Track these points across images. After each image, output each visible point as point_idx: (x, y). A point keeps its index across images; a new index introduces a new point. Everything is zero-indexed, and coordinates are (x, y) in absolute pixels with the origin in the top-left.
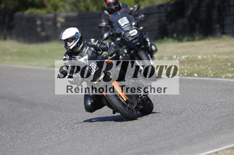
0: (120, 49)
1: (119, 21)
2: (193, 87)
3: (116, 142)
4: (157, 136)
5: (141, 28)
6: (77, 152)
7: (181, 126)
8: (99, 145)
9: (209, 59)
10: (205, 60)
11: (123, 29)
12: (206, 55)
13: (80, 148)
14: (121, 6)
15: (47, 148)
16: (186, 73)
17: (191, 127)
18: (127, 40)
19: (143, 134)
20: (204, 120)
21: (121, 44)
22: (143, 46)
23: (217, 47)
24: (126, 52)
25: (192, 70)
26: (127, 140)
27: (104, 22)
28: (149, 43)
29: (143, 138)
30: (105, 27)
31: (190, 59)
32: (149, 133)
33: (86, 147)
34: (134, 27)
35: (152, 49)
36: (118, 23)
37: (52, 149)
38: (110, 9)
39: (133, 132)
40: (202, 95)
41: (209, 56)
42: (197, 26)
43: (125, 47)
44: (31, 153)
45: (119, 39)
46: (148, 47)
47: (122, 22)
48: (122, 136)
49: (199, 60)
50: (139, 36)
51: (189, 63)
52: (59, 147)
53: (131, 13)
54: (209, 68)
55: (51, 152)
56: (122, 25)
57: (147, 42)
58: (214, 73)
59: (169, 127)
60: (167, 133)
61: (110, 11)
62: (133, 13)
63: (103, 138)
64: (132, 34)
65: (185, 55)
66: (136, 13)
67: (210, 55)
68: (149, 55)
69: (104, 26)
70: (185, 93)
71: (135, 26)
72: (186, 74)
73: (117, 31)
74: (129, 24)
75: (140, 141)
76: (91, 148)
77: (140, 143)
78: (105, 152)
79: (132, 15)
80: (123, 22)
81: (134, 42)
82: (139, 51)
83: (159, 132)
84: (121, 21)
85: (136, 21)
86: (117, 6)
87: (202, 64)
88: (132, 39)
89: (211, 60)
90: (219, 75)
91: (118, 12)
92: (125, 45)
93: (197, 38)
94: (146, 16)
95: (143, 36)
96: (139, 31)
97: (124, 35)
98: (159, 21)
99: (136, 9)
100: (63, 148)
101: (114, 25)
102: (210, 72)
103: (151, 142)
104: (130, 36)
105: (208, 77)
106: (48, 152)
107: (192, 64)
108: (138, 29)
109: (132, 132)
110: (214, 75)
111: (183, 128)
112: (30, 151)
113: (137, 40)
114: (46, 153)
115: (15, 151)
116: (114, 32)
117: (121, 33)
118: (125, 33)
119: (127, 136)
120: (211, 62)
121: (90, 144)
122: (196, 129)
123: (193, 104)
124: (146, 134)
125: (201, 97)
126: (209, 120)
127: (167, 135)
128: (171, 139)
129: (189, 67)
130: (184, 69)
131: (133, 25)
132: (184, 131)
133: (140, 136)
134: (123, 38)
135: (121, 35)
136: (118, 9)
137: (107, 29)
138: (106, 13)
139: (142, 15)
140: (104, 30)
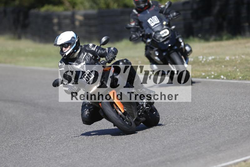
1: (149, 21)
2: (221, 90)
3: (138, 149)
4: (182, 144)
5: (173, 27)
6: (96, 160)
8: (119, 152)
9: (238, 60)
10: (233, 61)
11: (153, 29)
12: (235, 55)
13: (99, 156)
14: (151, 4)
15: (64, 156)
17: (218, 134)
18: (158, 42)
19: (166, 141)
20: (232, 126)
21: (151, 46)
22: (176, 48)
23: (246, 47)
24: (157, 54)
25: (220, 72)
26: (150, 147)
27: (133, 22)
28: (182, 44)
29: (167, 145)
30: (134, 28)
31: (218, 60)
32: (173, 140)
33: (105, 155)
34: (165, 27)
35: (186, 50)
36: (148, 23)
37: (70, 158)
39: (156, 139)
40: (230, 99)
41: (237, 57)
42: (225, 24)
43: (156, 49)
44: (47, 161)
45: (149, 41)
46: (182, 48)
47: (151, 22)
48: (144, 144)
49: (227, 61)
50: (171, 36)
51: (216, 65)
52: (77, 155)
54: (238, 70)
55: (68, 160)
56: (152, 25)
57: (180, 43)
58: (242, 75)
59: (194, 133)
60: (193, 140)
61: (139, 9)
62: (163, 11)
63: (124, 146)
64: (163, 34)
65: (212, 56)
66: (168, 11)
67: (239, 56)
68: (183, 57)
69: (133, 26)
70: (212, 96)
71: (166, 25)
72: (213, 76)
73: (147, 31)
74: (160, 24)
75: (164, 148)
76: (111, 156)
77: (163, 151)
78: (126, 160)
79: (162, 14)
80: (153, 21)
81: (165, 43)
82: (171, 53)
83: (184, 139)
84: (151, 21)
85: (168, 20)
86: (147, 4)
87: (230, 65)
88: (164, 40)
89: (239, 61)
90: (248, 77)
91: (147, 10)
92: (156, 47)
93: (225, 37)
94: (178, 14)
95: (176, 36)
96: (171, 31)
97: (154, 36)
98: (185, 19)
99: (167, 7)
100: (81, 156)
101: (144, 25)
102: (239, 74)
103: (175, 149)
104: (161, 37)
105: (236, 80)
106: (65, 160)
107: (219, 65)
108: (170, 29)
109: (154, 138)
110: (243, 77)
111: (209, 135)
112: (46, 159)
113: (168, 41)
114: (63, 162)
115: (29, 160)
116: (143, 33)
117: (151, 34)
118: (156, 34)
119: (150, 142)
120: (240, 63)
121: (110, 151)
122: (223, 136)
123: (220, 108)
124: (170, 141)
125: (228, 101)
126: (238, 125)
127: (193, 142)
128: (196, 147)
129: (216, 69)
130: (211, 71)
131: (164, 25)
132: (210, 138)
133: (163, 143)
134: (154, 39)
135: (152, 36)
136: (147, 7)
137: (136, 30)
138: (134, 13)
139: (173, 12)
140: (133, 31)
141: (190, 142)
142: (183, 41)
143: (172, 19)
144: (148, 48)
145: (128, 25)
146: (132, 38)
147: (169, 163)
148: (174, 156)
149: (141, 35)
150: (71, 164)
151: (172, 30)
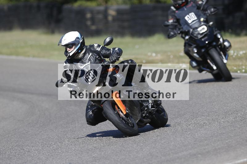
0: (190, 49)
1: (186, 18)
3: (169, 142)
4: (213, 137)
5: (211, 23)
6: (127, 153)
7: (238, 126)
8: (151, 145)
11: (191, 26)
13: (131, 149)
14: (189, 0)
15: (96, 148)
16: (243, 69)
18: (196, 38)
19: (197, 135)
21: (190, 43)
22: (214, 43)
24: (196, 51)
26: (181, 140)
27: (171, 19)
28: (221, 40)
29: (198, 138)
30: (172, 25)
32: (204, 133)
33: (137, 148)
34: (202, 23)
35: (225, 46)
36: (186, 20)
38: (176, 4)
39: (187, 132)
43: (195, 46)
44: (80, 154)
45: (187, 37)
46: (221, 44)
47: (189, 19)
50: (209, 32)
53: (199, 7)
55: (100, 153)
56: (190, 22)
57: (219, 39)
60: (224, 133)
62: (201, 7)
64: (201, 30)
65: (243, 51)
66: (206, 6)
68: (222, 53)
69: (170, 24)
71: (204, 21)
72: (243, 71)
73: (185, 28)
74: (197, 21)
75: (195, 141)
76: (143, 149)
78: (158, 153)
79: (199, 10)
80: (191, 18)
81: (203, 40)
82: (210, 49)
83: (215, 132)
84: (188, 17)
85: (205, 17)
86: (184, 1)
88: (201, 36)
91: (184, 7)
92: (194, 44)
94: (215, 9)
95: (214, 33)
96: (209, 27)
97: (192, 32)
99: (204, 3)
100: (113, 148)
101: (181, 22)
103: (206, 142)
104: (199, 34)
106: (97, 153)
108: (207, 25)
111: (240, 128)
113: (206, 38)
114: (95, 154)
116: (181, 30)
117: (189, 31)
118: (194, 31)
119: (181, 136)
121: (142, 144)
124: (201, 134)
127: (224, 136)
128: (227, 140)
130: (242, 65)
131: (201, 21)
132: (241, 132)
133: (194, 136)
134: (191, 35)
135: (189, 33)
136: (185, 4)
137: (174, 27)
138: (172, 9)
139: (211, 8)
140: (171, 29)
141: (221, 136)
142: (221, 36)
143: (210, 15)
144: (187, 45)
145: (166, 22)
146: (170, 35)
147: (199, 156)
148: (205, 149)
149: (179, 32)
150: (103, 157)
151: (211, 26)
